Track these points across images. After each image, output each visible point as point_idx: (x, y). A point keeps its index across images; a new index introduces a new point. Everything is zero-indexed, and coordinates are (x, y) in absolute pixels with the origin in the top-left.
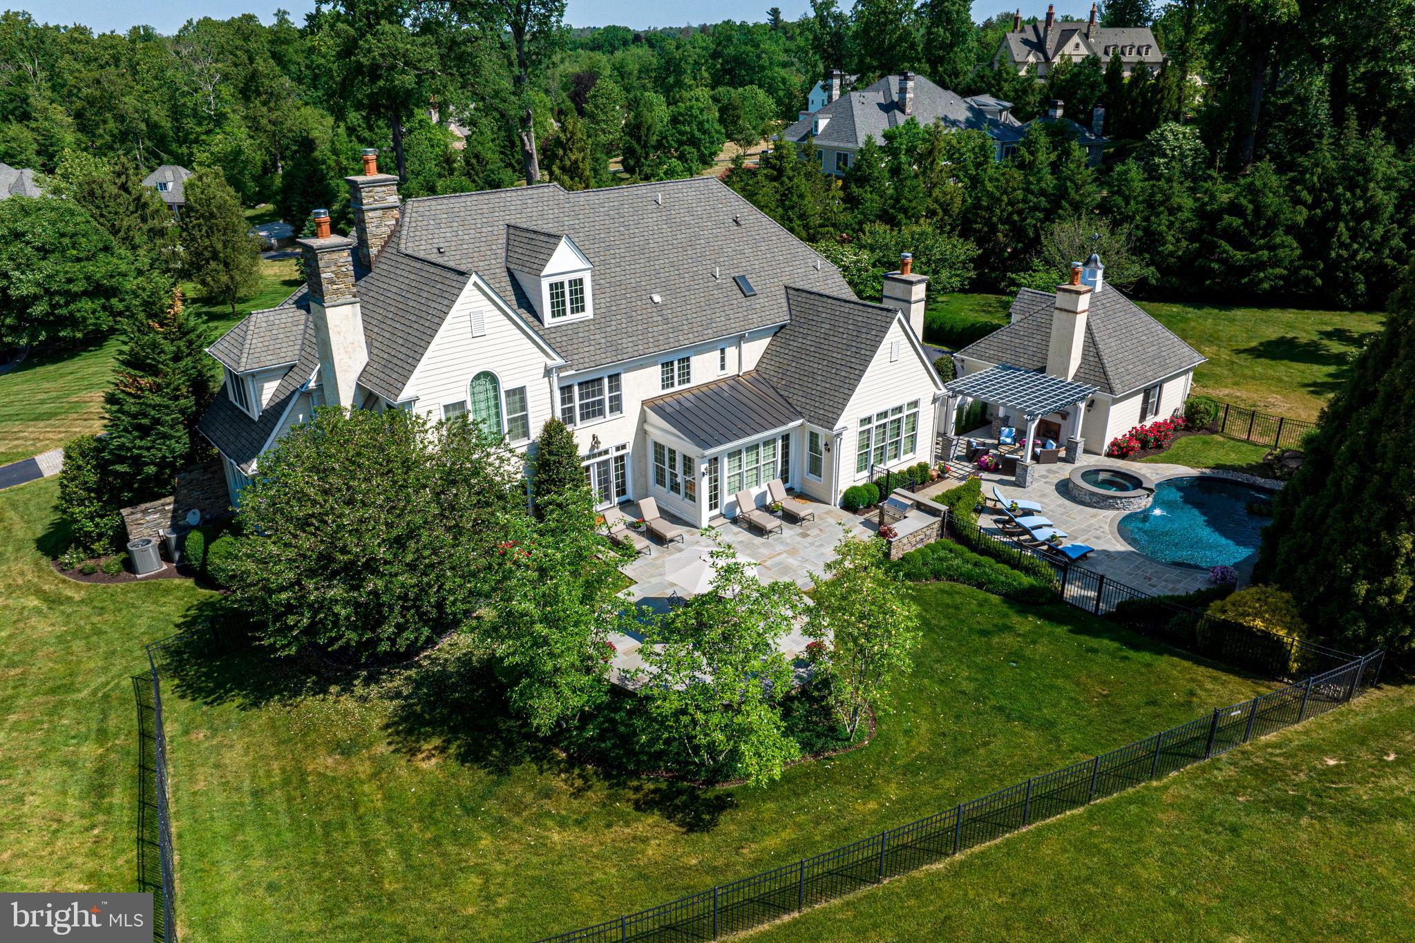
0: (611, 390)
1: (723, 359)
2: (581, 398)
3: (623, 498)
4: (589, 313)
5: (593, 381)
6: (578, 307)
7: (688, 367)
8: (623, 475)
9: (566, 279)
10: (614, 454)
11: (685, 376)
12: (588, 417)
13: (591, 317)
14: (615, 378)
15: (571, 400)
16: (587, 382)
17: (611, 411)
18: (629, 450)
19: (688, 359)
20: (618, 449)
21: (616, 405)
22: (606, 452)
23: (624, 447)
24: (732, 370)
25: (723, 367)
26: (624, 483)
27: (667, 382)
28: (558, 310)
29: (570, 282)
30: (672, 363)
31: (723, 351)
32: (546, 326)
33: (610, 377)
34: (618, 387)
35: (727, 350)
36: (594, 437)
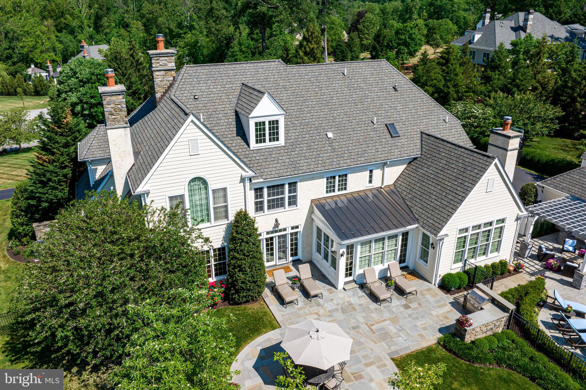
0: (290, 192)
1: (371, 177)
2: (269, 195)
3: (295, 258)
4: (282, 141)
5: (278, 186)
6: (274, 136)
7: (346, 180)
8: (296, 244)
9: (267, 120)
10: (289, 231)
11: (343, 186)
12: (273, 208)
13: (283, 144)
14: (293, 185)
15: (261, 196)
16: (273, 187)
17: (290, 204)
18: (300, 229)
19: (346, 175)
20: (293, 228)
21: (293, 201)
22: (285, 230)
23: (297, 227)
24: (377, 183)
25: (370, 182)
26: (296, 249)
27: (330, 188)
28: (260, 139)
29: (270, 122)
30: (334, 177)
31: (371, 171)
32: (252, 148)
33: (290, 184)
34: (295, 191)
35: (375, 172)
36: (276, 221)
